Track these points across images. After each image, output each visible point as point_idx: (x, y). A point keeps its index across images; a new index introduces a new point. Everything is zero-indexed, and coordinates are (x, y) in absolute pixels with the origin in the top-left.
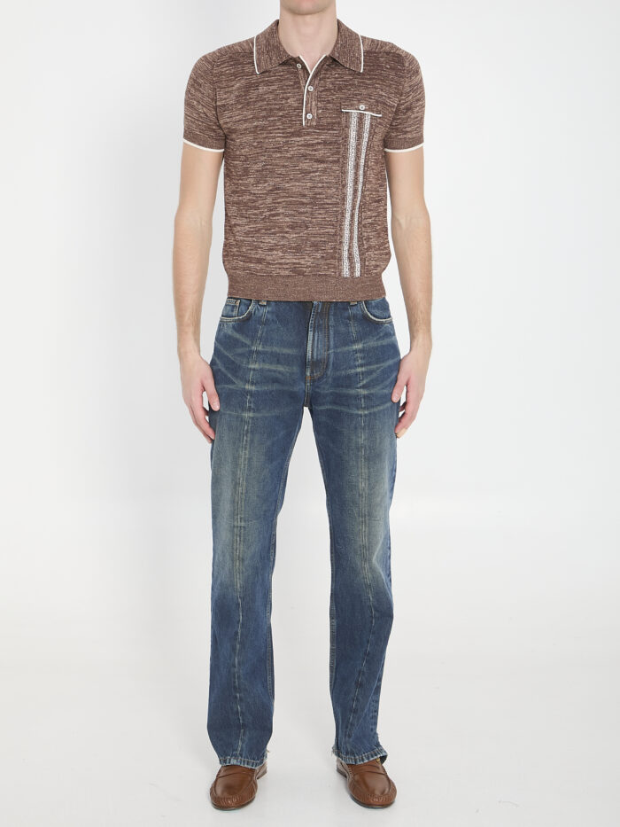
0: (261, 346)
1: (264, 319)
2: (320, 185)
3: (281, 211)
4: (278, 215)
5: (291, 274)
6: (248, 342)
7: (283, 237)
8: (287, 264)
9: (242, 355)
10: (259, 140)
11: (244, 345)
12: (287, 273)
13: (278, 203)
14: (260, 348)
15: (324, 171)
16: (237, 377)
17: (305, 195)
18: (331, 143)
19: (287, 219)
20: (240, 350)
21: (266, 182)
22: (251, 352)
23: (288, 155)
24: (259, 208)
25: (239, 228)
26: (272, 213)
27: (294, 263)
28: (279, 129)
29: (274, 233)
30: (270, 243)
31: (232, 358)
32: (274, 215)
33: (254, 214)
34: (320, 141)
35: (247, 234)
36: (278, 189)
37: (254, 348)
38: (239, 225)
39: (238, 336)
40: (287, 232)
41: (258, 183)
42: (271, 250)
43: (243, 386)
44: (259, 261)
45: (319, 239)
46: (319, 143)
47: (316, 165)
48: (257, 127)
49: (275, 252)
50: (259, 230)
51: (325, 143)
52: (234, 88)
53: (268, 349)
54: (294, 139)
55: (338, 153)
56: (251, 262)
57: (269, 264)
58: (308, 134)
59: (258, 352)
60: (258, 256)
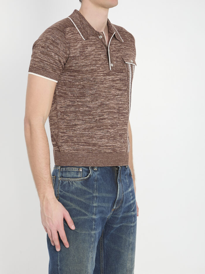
0: (97, 194)
1: (96, 178)
2: (121, 103)
3: (106, 117)
4: (105, 119)
5: (111, 151)
6: (91, 192)
7: (108, 131)
8: (110, 146)
9: (89, 199)
10: (94, 77)
11: (89, 193)
12: (109, 151)
13: (104, 112)
14: (97, 195)
15: (121, 95)
16: (88, 212)
17: (115, 108)
18: (123, 80)
19: (109, 121)
20: (88, 196)
21: (97, 100)
22: (93, 197)
23: (106, 86)
24: (92, 115)
25: (79, 127)
26: (101, 118)
27: (113, 146)
28: (101, 71)
29: (103, 129)
30: (100, 134)
31: (84, 201)
32: (102, 119)
33: (89, 118)
34: (118, 79)
35: (85, 129)
36: (103, 104)
37: (94, 195)
38: (78, 125)
39: (84, 188)
40: (109, 129)
41: (92, 101)
42: (101, 138)
43: (91, 217)
44: (94, 145)
45: (122, 132)
46: (118, 80)
47: (118, 92)
48: (92, 70)
49: (103, 140)
50: (93, 127)
51: (120, 80)
52: (77, 47)
53: (101, 195)
54: (108, 77)
55: (126, 85)
56: (90, 146)
57: (100, 146)
58: (113, 75)
59: (96, 197)
60: (93, 142)
